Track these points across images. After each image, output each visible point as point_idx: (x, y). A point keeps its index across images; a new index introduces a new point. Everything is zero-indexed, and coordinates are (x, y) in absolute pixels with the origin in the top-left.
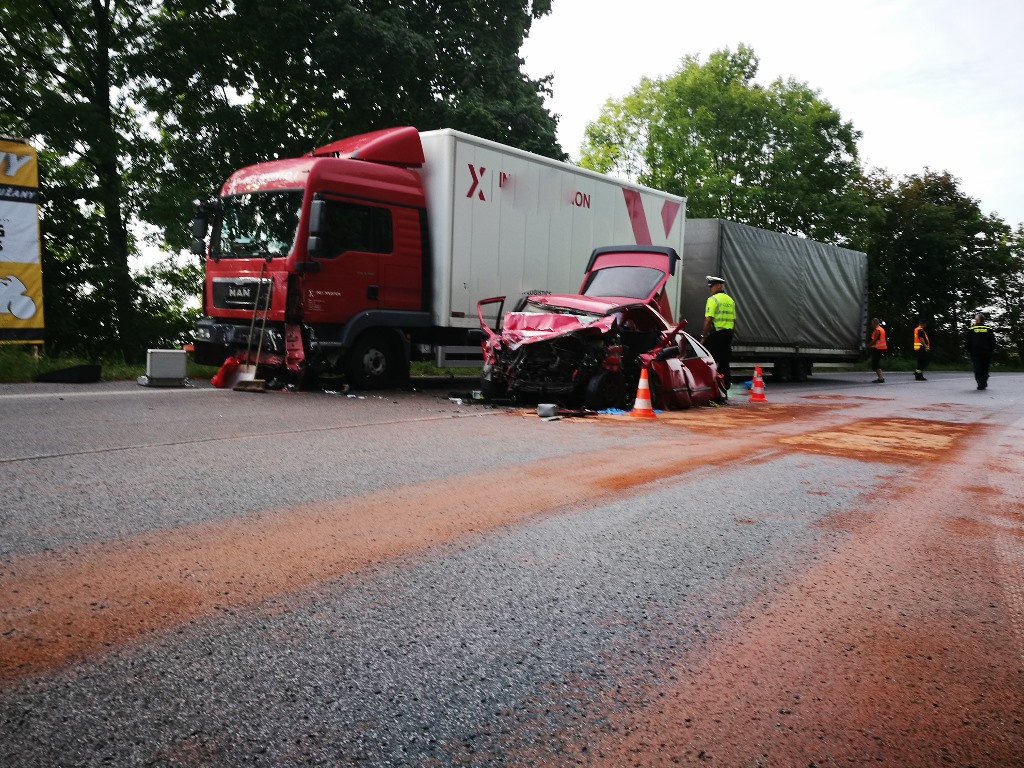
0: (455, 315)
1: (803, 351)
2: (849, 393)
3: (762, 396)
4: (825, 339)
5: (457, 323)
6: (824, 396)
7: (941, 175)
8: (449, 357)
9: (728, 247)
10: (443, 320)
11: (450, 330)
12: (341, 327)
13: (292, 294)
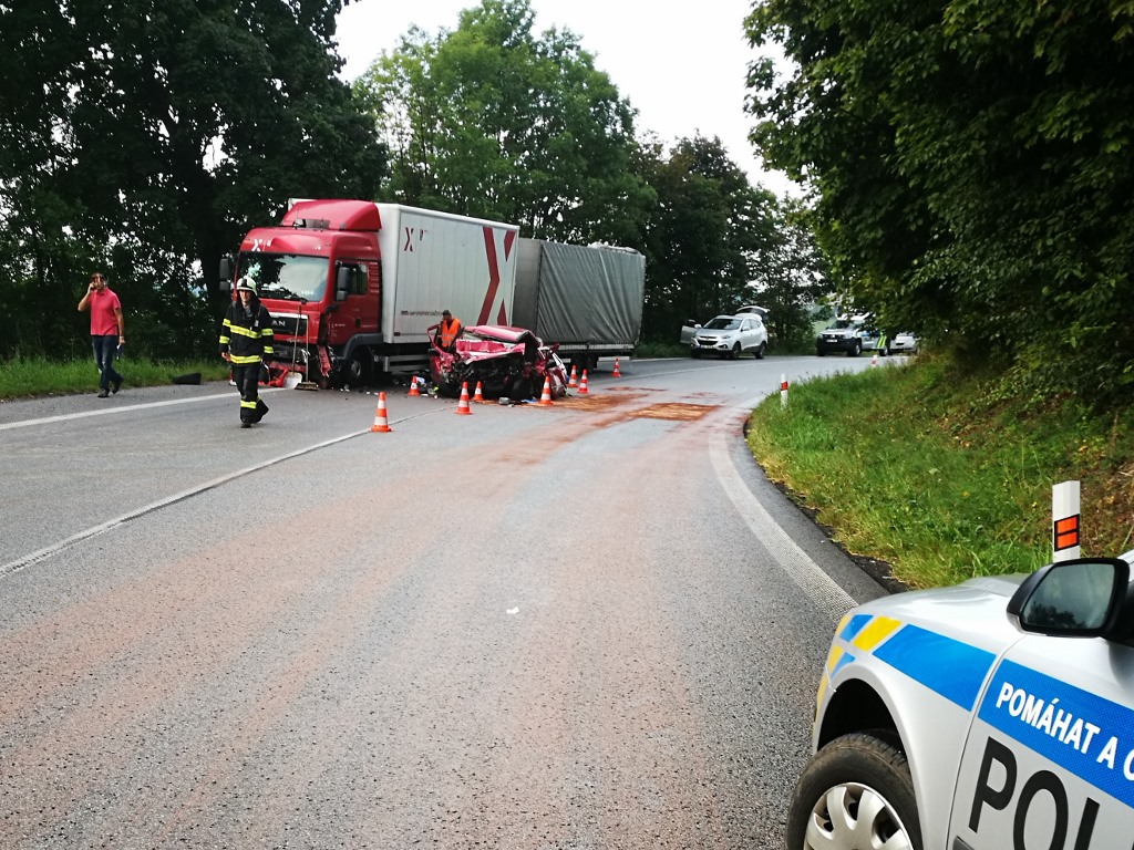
0: (397, 334)
1: (592, 347)
2: (636, 385)
3: (586, 389)
4: (609, 336)
5: (398, 340)
6: (617, 387)
7: (711, 140)
8: (392, 364)
9: (545, 263)
10: (389, 339)
11: (393, 345)
12: (343, 346)
13: (322, 326)
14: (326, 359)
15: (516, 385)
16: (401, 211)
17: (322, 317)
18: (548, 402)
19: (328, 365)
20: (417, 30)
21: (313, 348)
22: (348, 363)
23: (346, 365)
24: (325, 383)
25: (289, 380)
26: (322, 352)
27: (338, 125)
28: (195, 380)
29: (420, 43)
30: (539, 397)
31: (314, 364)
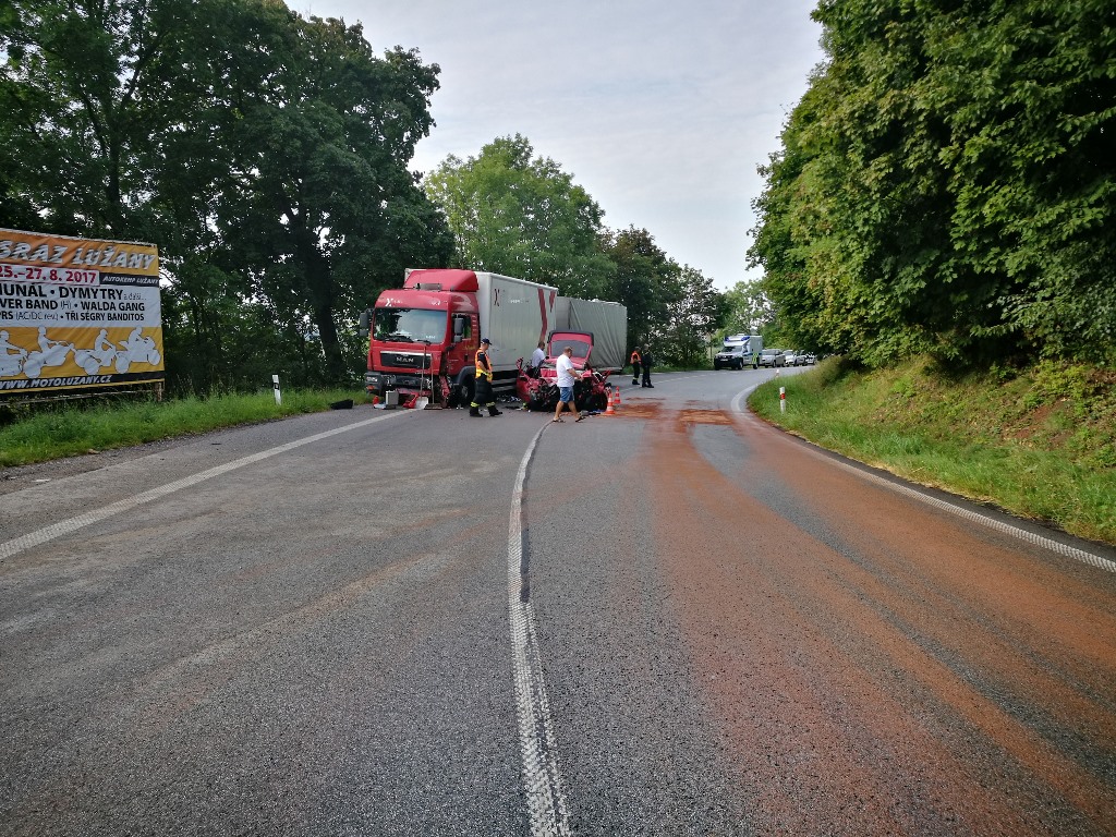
12: (456, 376)
13: (443, 362)
14: (445, 386)
15: (588, 400)
16: (492, 277)
17: (443, 354)
18: (612, 413)
19: (447, 391)
20: (454, 158)
21: (436, 379)
22: (459, 388)
23: (458, 389)
24: (445, 404)
25: (418, 402)
26: (443, 381)
27: (422, 218)
28: (347, 405)
29: (456, 167)
30: (604, 409)
31: (437, 390)
